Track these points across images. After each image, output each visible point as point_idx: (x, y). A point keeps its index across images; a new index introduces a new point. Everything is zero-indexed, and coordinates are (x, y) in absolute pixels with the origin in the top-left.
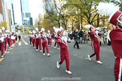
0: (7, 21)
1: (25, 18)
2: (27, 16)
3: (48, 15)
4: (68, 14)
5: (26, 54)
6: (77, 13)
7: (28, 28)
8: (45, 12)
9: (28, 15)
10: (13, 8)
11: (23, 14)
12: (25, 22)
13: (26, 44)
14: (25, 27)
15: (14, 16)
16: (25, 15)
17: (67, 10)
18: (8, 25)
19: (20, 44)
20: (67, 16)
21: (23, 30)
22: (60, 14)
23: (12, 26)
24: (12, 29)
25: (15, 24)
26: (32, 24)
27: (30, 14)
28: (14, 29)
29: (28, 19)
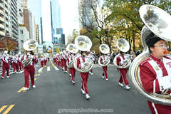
1: (55, 36)
2: (58, 33)
3: (85, 31)
4: (114, 29)
5: (57, 83)
6: (126, 27)
7: (58, 48)
8: (82, 26)
9: (59, 31)
11: (53, 30)
12: (56, 40)
13: (57, 69)
14: (55, 47)
16: (55, 31)
17: (111, 23)
19: (49, 69)
20: (112, 31)
22: (102, 28)
24: (39, 49)
25: (43, 42)
26: (64, 43)
27: (62, 29)
28: (42, 49)
29: (59, 36)
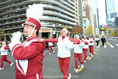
0: (93, 25)
1: (110, 19)
2: (112, 17)
5: (114, 58)
7: (112, 29)
9: (113, 15)
10: (98, 12)
11: (107, 15)
12: (110, 23)
13: (112, 46)
14: (110, 29)
15: (98, 20)
16: (110, 16)
18: (93, 28)
19: (105, 46)
21: (107, 32)
23: (96, 29)
24: (96, 32)
27: (116, 13)
28: (98, 31)
29: (113, 20)
